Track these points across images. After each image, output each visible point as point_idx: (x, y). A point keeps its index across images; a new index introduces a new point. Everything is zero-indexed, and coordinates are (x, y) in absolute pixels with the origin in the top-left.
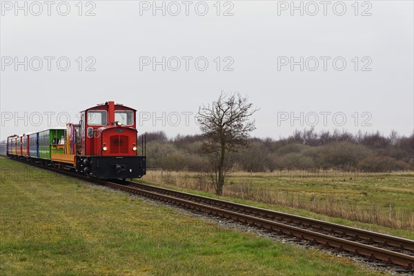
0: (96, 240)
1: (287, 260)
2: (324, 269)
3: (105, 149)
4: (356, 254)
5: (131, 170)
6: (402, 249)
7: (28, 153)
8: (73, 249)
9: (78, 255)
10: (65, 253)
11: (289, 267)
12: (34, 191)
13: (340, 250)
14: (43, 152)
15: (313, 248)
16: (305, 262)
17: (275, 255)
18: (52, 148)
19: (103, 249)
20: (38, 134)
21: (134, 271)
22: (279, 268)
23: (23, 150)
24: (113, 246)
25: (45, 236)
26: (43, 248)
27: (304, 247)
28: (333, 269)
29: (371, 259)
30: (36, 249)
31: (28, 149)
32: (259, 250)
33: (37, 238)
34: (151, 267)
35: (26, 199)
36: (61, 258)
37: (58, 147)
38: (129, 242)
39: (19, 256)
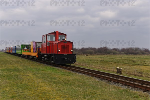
0: (21, 68)
1: (58, 71)
2: (65, 73)
3: (59, 51)
4: (71, 70)
5: (70, 60)
6: (79, 69)
7: (12, 52)
8: (17, 70)
9: (18, 71)
10: (15, 71)
11: (59, 73)
12: (9, 59)
13: (68, 69)
14: (18, 52)
15: (63, 69)
16: (61, 72)
17: (56, 70)
18: (23, 50)
19: (23, 70)
20: (16, 46)
21: (29, 74)
22: (57, 73)
23: (10, 51)
24: (25, 69)
25: (11, 68)
26: (11, 70)
27: (61, 69)
28: (67, 73)
29: (74, 71)
30: (9, 70)
31: (12, 50)
32: (53, 70)
33: (9, 68)
34: (32, 73)
35: (7, 60)
36: (14, 72)
37: (25, 50)
38: (28, 69)
39: (6, 72)
